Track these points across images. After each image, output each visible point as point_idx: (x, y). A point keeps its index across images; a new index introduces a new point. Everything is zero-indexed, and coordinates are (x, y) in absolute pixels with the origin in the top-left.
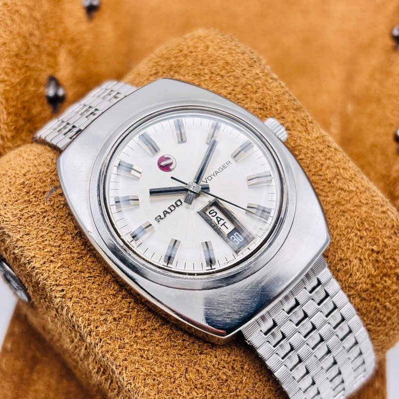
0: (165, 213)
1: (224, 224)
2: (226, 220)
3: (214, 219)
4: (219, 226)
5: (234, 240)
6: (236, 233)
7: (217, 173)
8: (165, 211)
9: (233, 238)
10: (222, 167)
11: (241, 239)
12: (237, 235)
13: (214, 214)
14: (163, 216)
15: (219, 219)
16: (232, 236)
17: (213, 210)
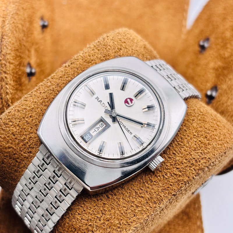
1: (95, 131)
4: (95, 128)
6: (90, 137)
7: (125, 127)
8: (102, 101)
9: (88, 135)
10: (128, 130)
12: (89, 137)
14: (99, 100)
15: (98, 128)
17: (103, 126)
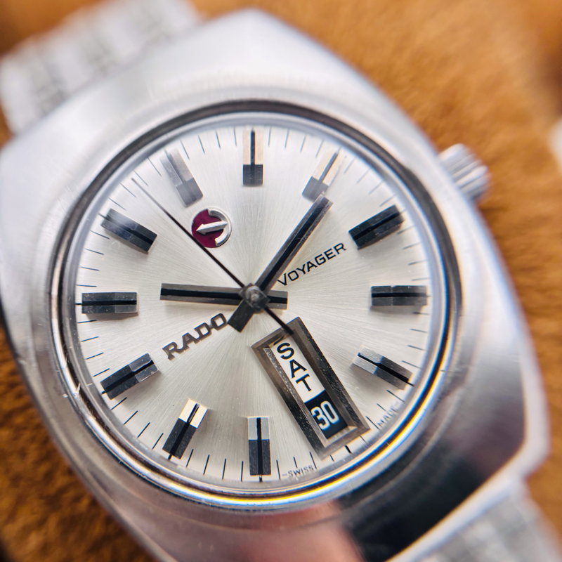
0: (188, 339)
1: (303, 379)
2: (310, 371)
3: (285, 365)
4: (293, 381)
5: (319, 417)
6: (326, 403)
7: (310, 265)
8: (188, 335)
9: (317, 412)
10: (324, 256)
11: (333, 417)
12: (327, 407)
13: (287, 353)
14: (180, 346)
15: (295, 366)
16: (317, 408)
17: (288, 345)
